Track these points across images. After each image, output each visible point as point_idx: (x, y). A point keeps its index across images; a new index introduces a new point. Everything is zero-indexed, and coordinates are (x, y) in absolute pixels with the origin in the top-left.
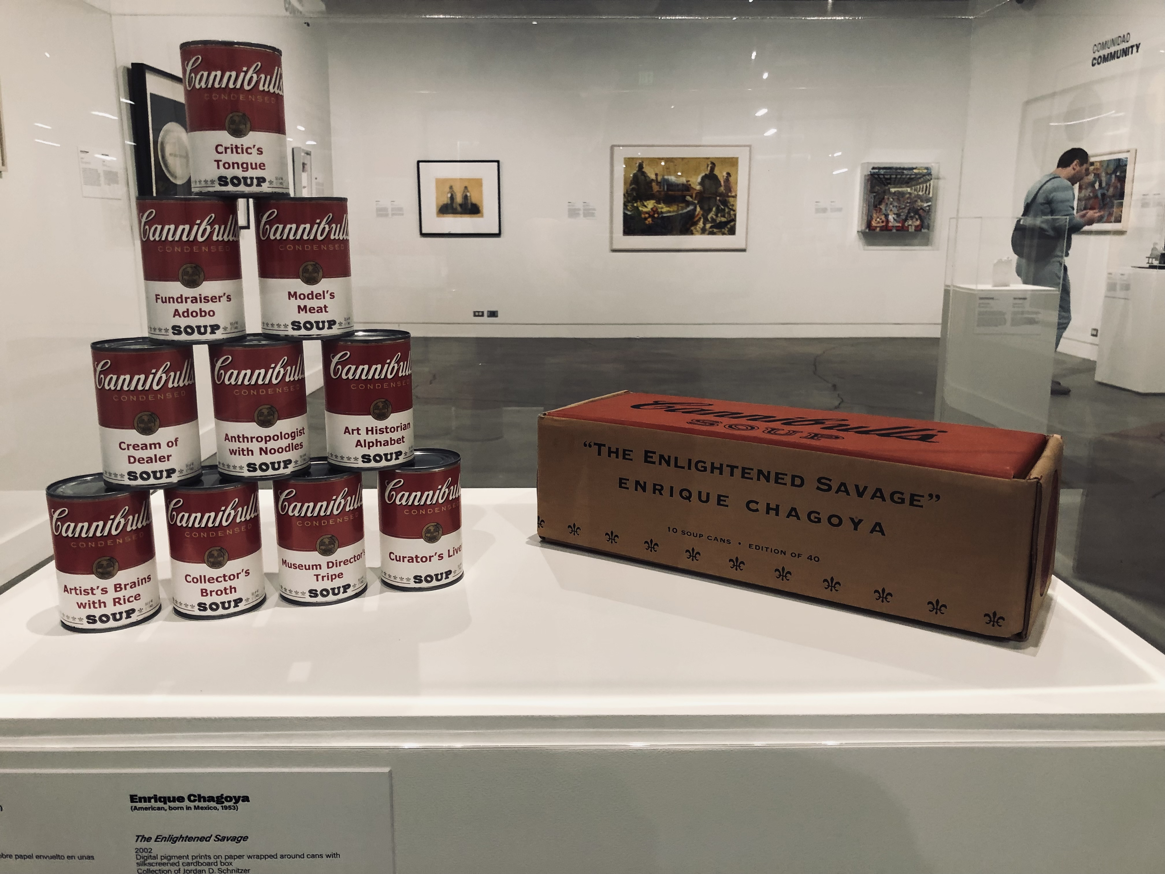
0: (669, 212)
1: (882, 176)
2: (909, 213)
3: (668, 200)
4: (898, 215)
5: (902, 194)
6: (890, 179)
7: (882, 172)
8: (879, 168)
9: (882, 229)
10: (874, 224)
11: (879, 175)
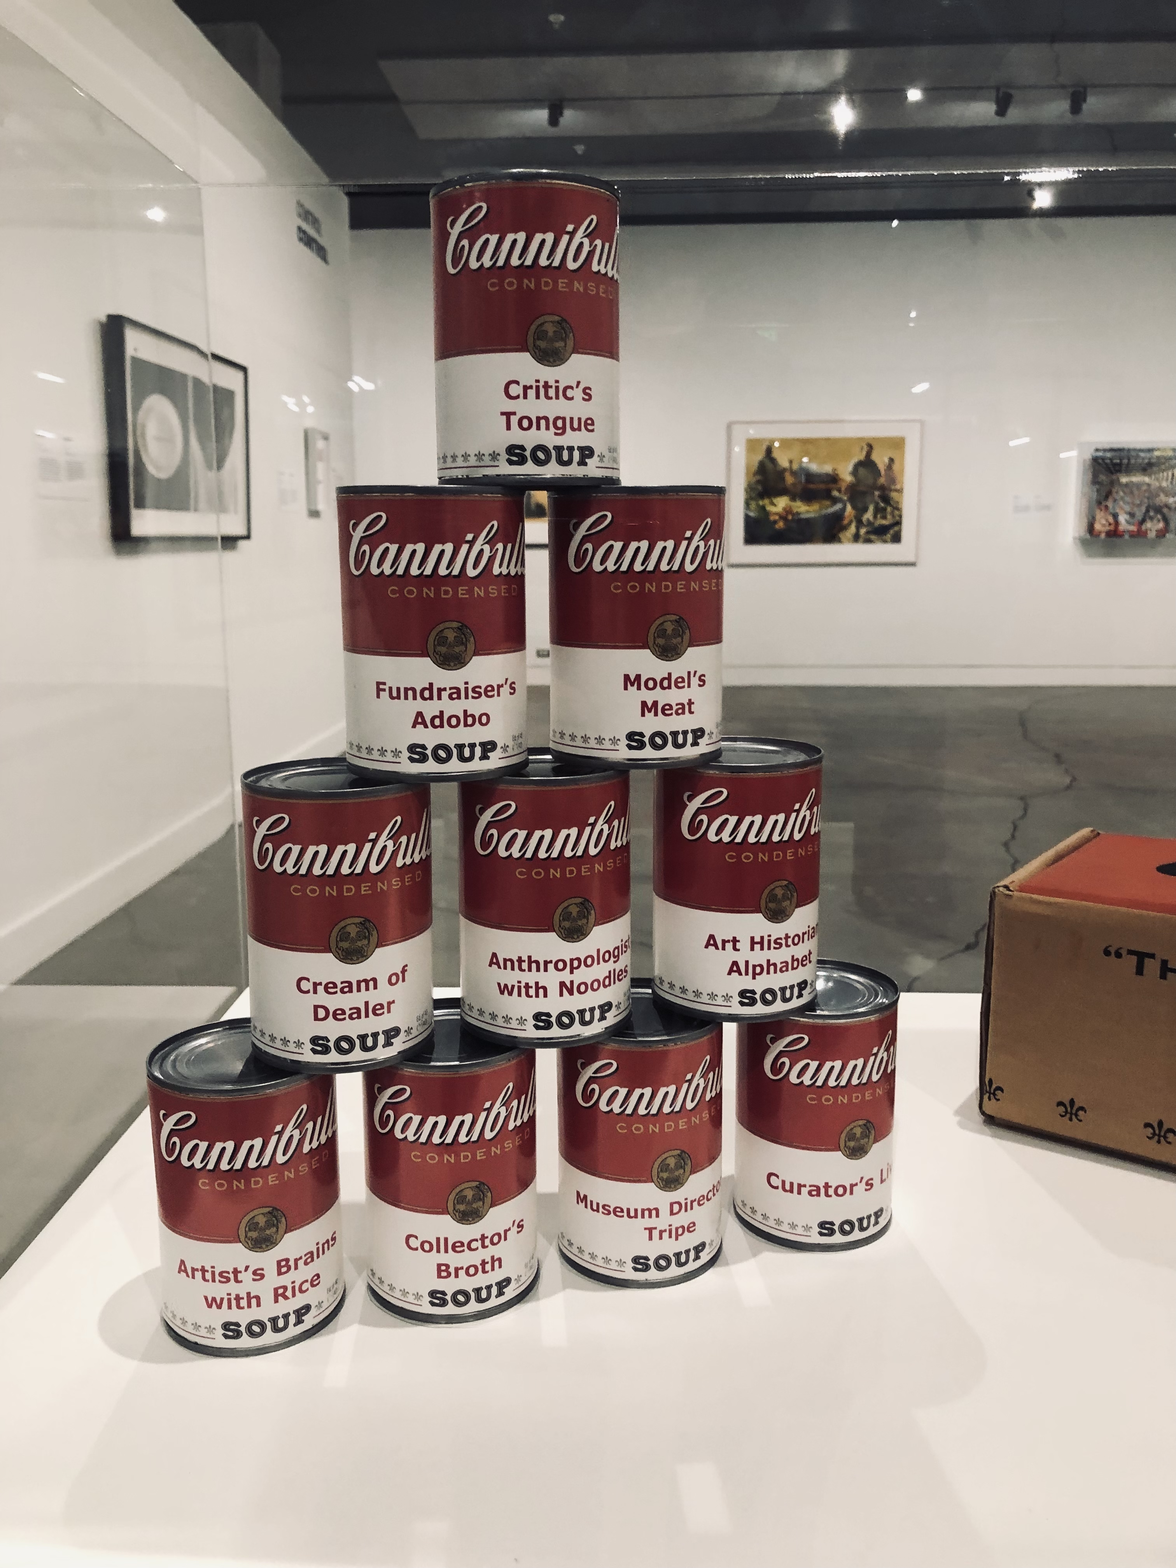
0: (808, 512)
1: (1108, 461)
2: (1147, 511)
3: (808, 496)
4: (1132, 515)
5: (1138, 486)
6: (1120, 464)
7: (1109, 455)
8: (1105, 450)
9: (1109, 534)
10: (1098, 527)
11: (1103, 459)
